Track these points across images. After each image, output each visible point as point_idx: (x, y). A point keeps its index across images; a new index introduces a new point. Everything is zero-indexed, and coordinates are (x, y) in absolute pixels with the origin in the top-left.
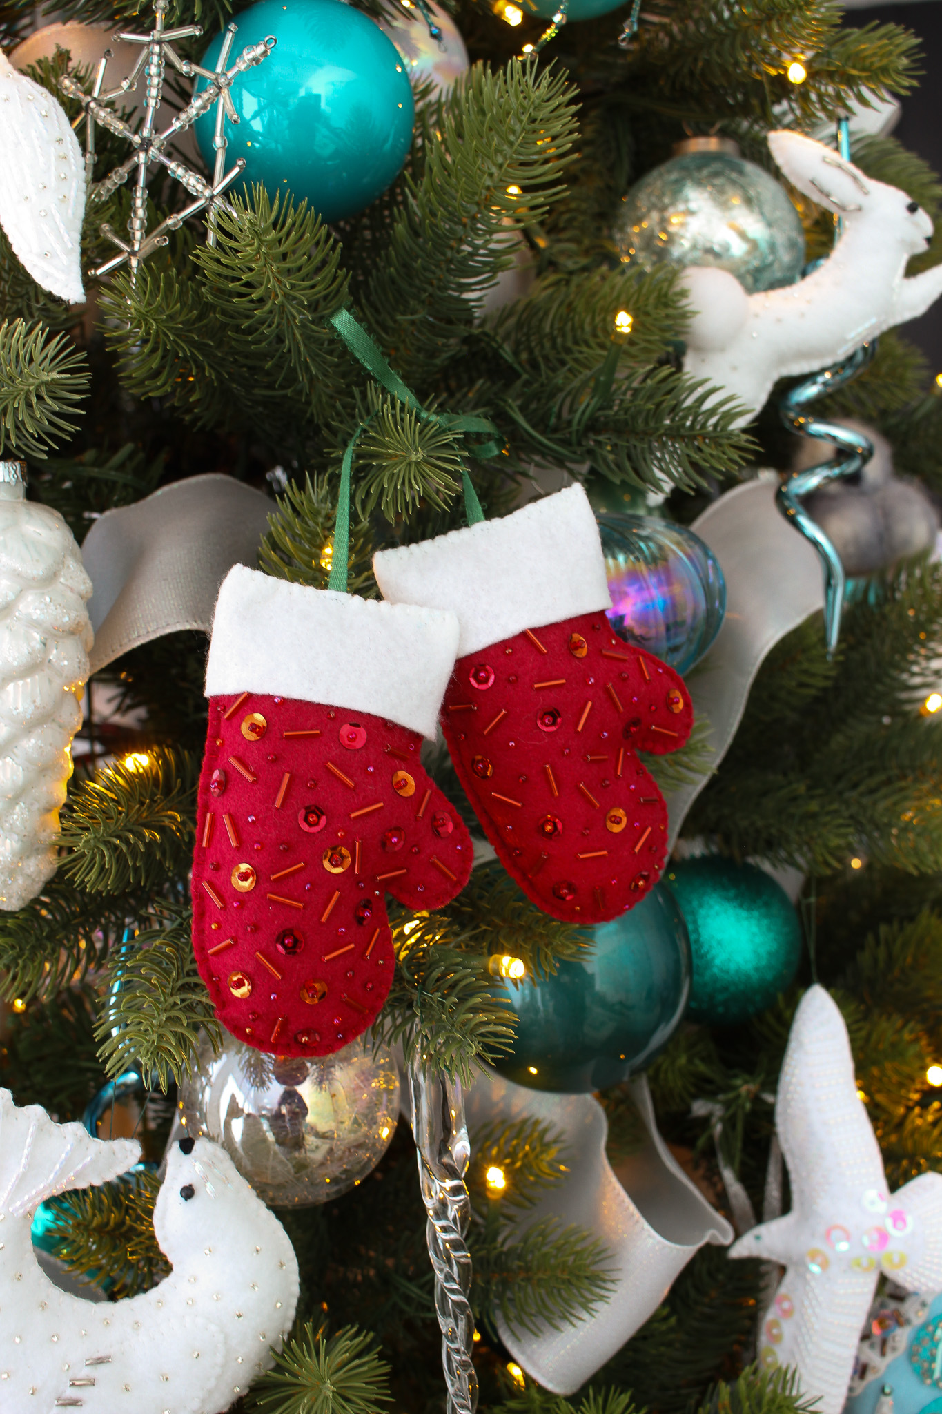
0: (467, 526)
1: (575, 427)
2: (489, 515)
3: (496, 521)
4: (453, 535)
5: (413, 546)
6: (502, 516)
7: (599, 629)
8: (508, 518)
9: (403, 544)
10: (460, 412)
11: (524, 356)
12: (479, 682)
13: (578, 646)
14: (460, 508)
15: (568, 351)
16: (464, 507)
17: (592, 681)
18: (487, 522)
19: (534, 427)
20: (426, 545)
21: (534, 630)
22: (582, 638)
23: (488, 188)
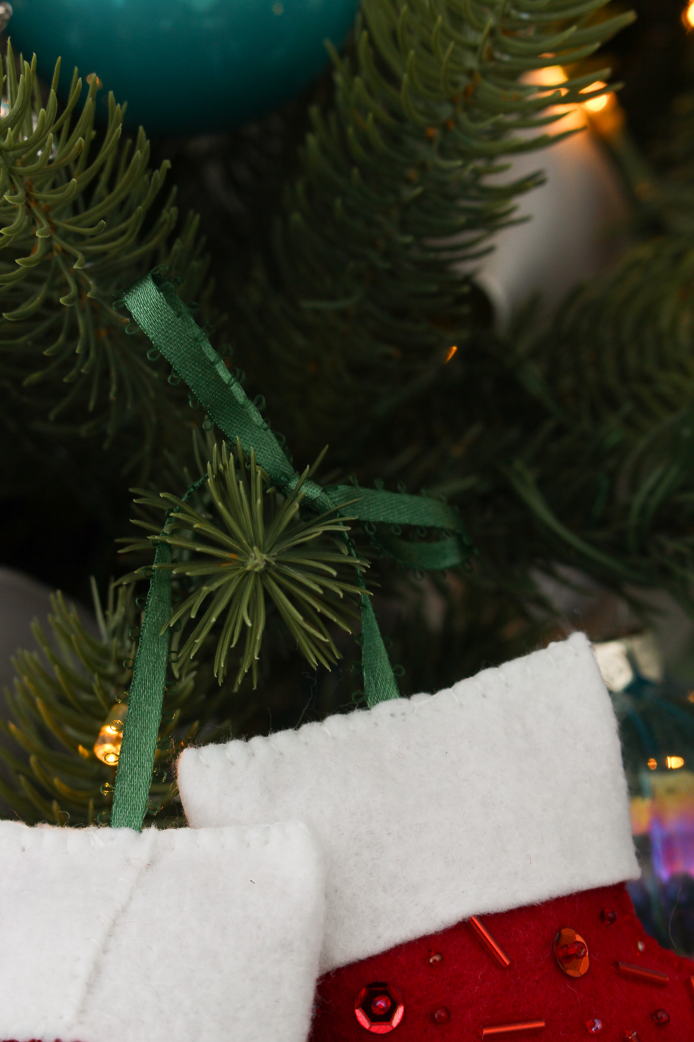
0: (364, 706)
1: (633, 520)
2: (407, 690)
3: (421, 700)
4: (334, 723)
5: (257, 741)
6: (432, 690)
7: (612, 920)
8: (444, 695)
9: (238, 737)
10: (379, 483)
11: (567, 382)
12: (373, 1018)
13: (574, 957)
14: (352, 669)
15: (647, 380)
16: (360, 668)
17: (599, 1025)
18: (404, 702)
19: (562, 517)
20: (282, 739)
21: (485, 918)
22: (579, 938)
23: (470, 73)
